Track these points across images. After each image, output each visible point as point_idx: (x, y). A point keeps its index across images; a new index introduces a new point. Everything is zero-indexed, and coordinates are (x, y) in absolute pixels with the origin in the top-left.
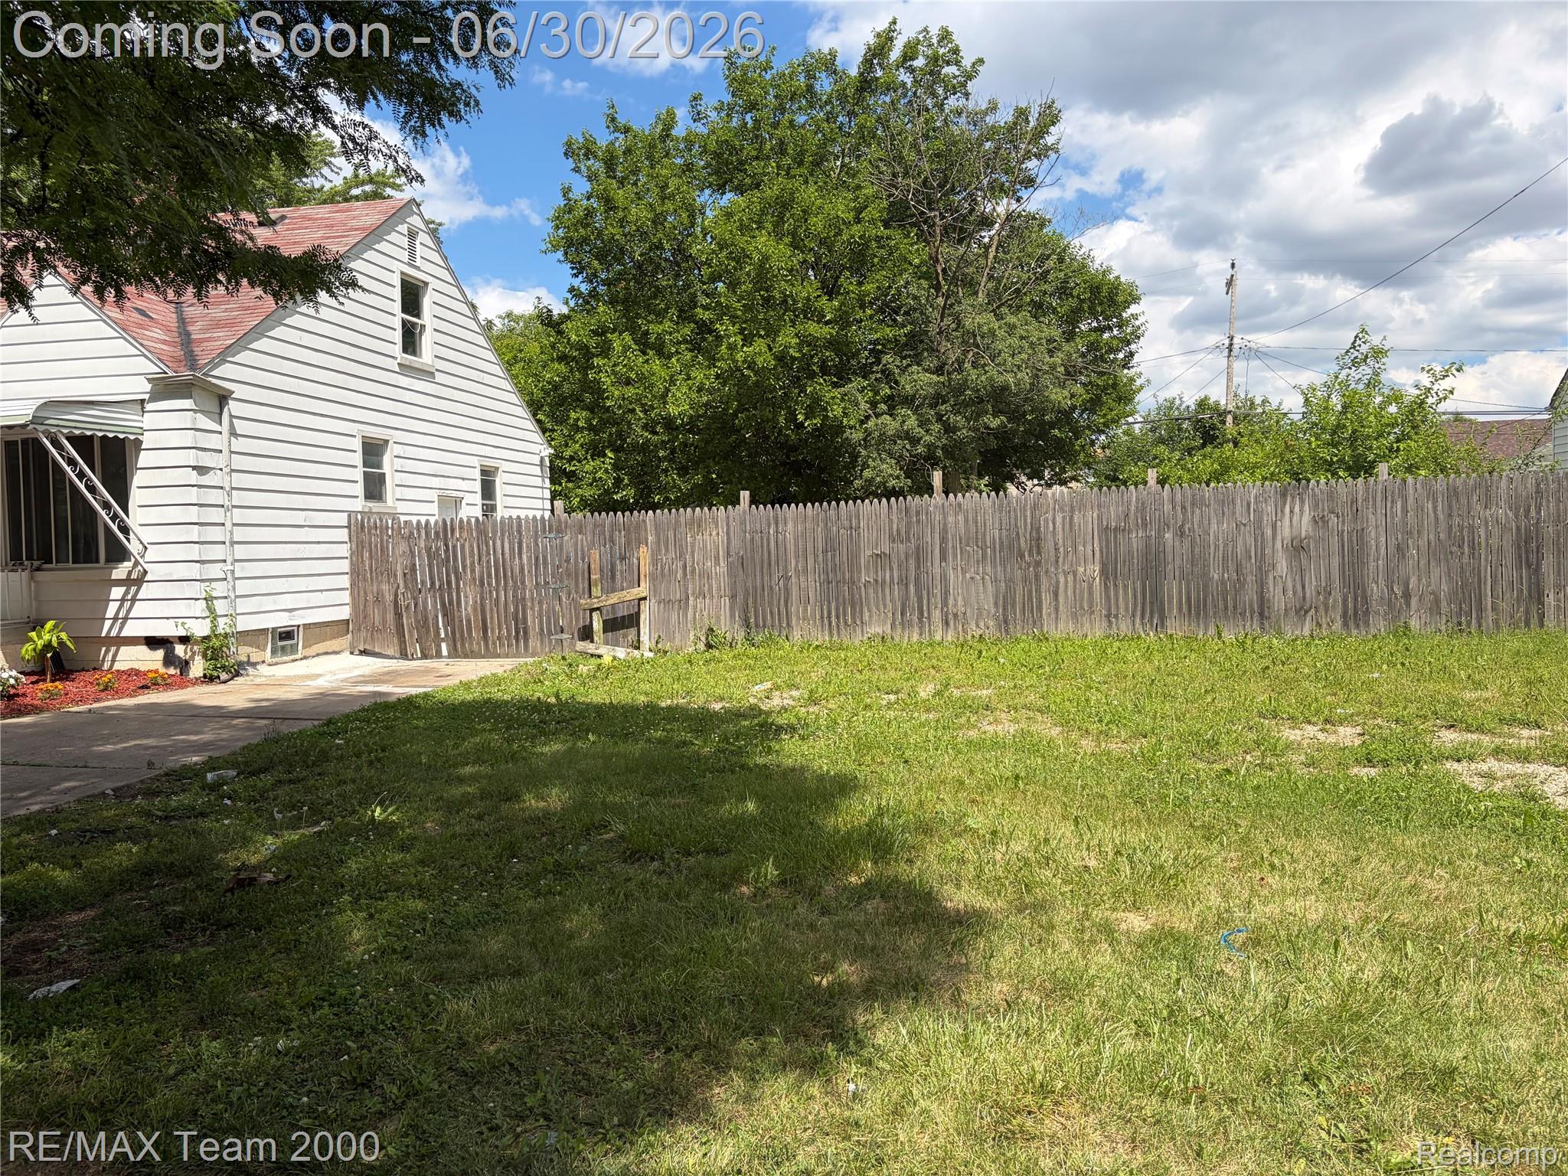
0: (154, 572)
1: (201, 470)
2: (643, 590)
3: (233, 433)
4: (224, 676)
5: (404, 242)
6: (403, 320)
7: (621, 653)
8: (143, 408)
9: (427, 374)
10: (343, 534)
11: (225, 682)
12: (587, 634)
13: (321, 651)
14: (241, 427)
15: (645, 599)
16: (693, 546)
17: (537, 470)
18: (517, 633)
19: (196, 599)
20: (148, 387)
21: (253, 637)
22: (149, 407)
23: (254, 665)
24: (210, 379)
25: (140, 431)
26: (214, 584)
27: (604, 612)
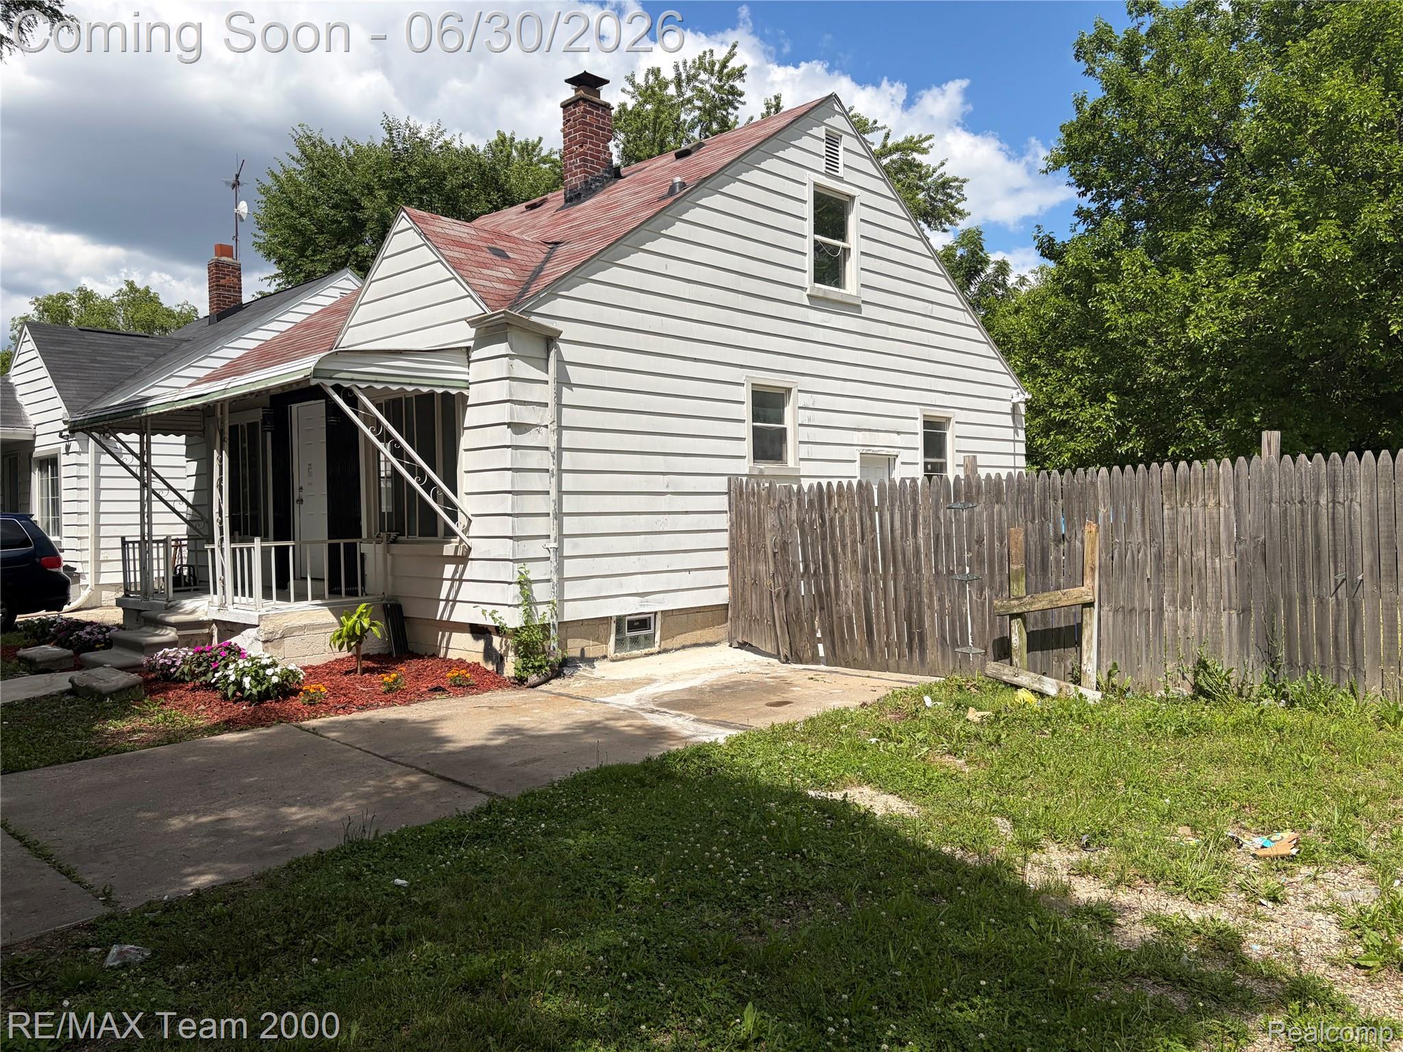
0: (479, 548)
1: (518, 428)
2: (1088, 590)
3: (563, 381)
4: (533, 678)
5: (822, 148)
6: (816, 242)
7: (1050, 686)
8: (469, 357)
9: (851, 308)
10: (722, 503)
11: (534, 686)
12: (1003, 650)
13: (688, 643)
14: (575, 374)
15: (1091, 604)
17: (1008, 420)
18: (911, 639)
19: (510, 583)
20: (472, 332)
21: (594, 627)
22: (475, 355)
23: (590, 661)
24: (534, 319)
25: (464, 384)
26: (529, 566)
27: (1031, 620)
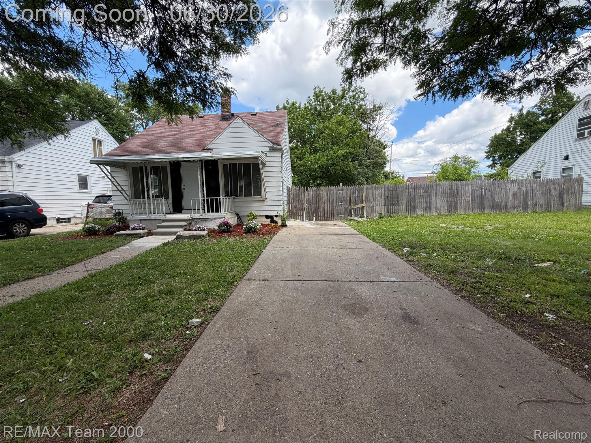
4: (286, 225)
7: (360, 219)
12: (350, 215)
15: (365, 206)
16: (375, 193)
18: (332, 215)
19: (280, 206)
20: (268, 150)
22: (268, 155)
25: (266, 161)
